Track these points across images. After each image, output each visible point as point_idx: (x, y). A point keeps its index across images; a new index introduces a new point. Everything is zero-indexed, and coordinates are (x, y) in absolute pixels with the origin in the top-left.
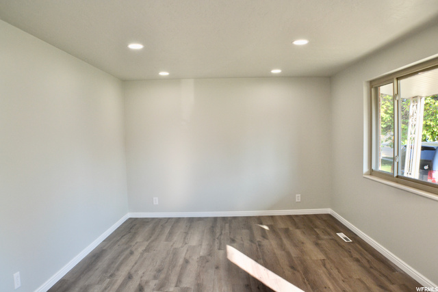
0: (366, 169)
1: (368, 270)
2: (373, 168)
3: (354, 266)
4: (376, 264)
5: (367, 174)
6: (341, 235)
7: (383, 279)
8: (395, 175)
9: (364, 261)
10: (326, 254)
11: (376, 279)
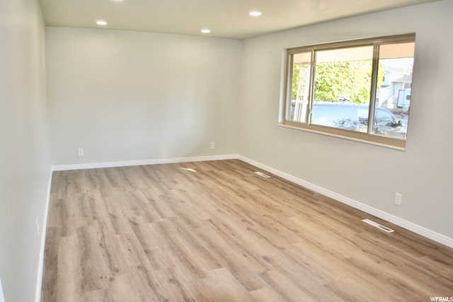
0: (280, 119)
1: (296, 194)
2: (287, 118)
3: (284, 192)
4: (298, 190)
5: (281, 123)
6: (258, 173)
7: (308, 198)
8: (309, 123)
9: (288, 189)
10: (257, 186)
11: (305, 199)
